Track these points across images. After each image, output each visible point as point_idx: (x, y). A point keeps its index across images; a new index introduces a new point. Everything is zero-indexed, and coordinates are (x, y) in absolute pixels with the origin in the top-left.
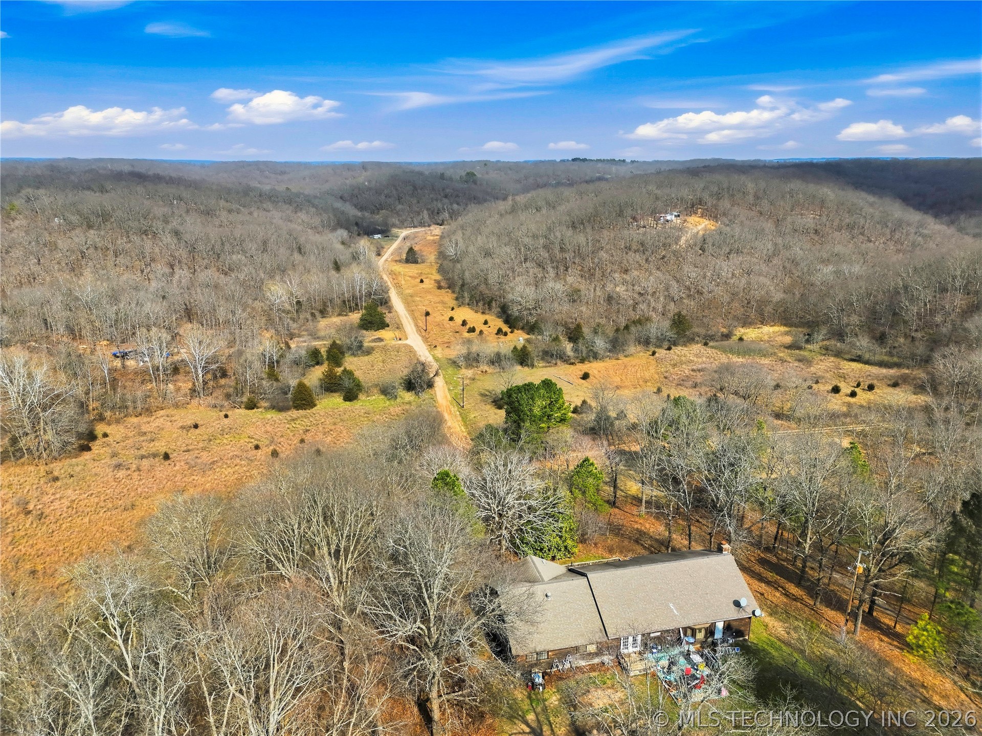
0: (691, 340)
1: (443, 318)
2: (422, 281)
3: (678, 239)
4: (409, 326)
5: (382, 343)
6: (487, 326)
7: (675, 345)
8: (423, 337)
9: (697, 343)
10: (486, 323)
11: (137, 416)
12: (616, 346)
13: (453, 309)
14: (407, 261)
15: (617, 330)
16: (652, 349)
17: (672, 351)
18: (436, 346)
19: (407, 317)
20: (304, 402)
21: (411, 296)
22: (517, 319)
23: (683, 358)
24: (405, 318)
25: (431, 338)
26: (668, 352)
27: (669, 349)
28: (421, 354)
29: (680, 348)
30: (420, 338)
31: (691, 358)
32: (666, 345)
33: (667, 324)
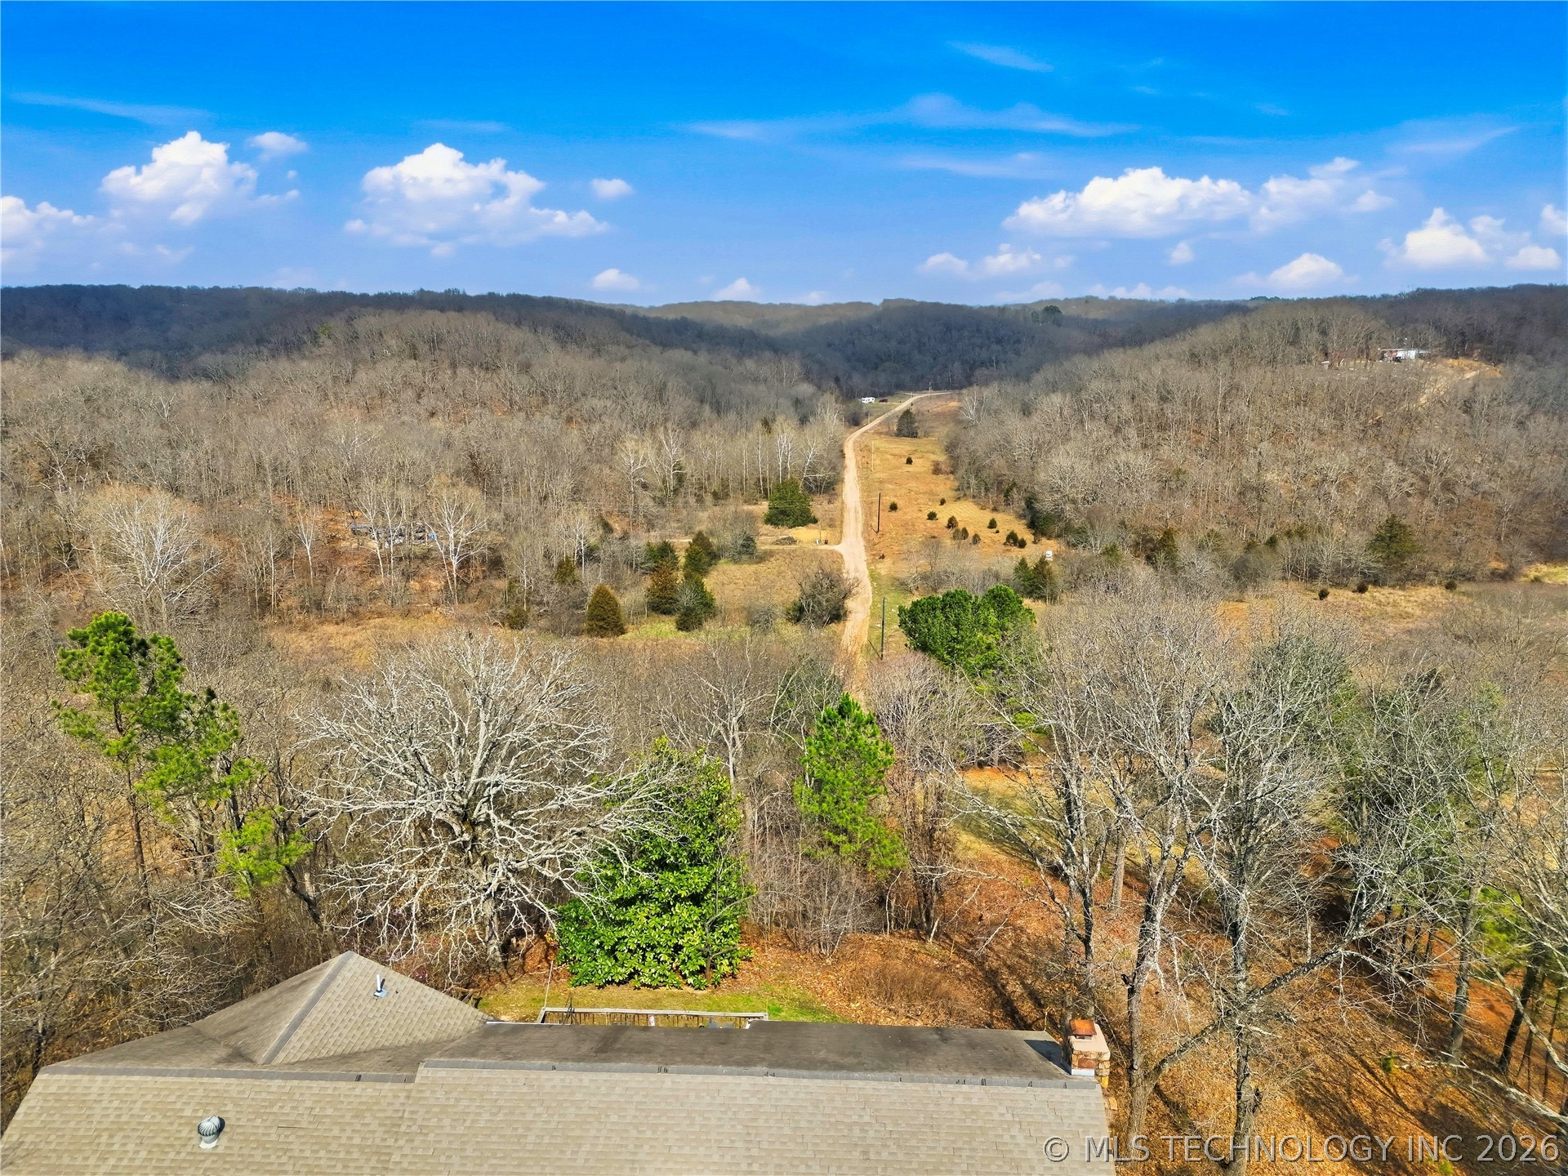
0: (1418, 578)
1: (920, 514)
2: (909, 461)
3: (1418, 390)
4: (853, 525)
5: (793, 547)
6: (994, 530)
7: (1376, 583)
8: (868, 541)
9: (1431, 584)
10: (992, 525)
11: (337, 624)
12: (1243, 575)
13: (943, 502)
14: (900, 434)
15: (1250, 547)
16: (1319, 585)
17: (1367, 595)
18: (883, 557)
19: (856, 512)
20: (601, 624)
21: (881, 482)
22: (1049, 519)
23: (1389, 609)
24: (852, 514)
25: (881, 545)
26: (1356, 595)
27: (1362, 589)
28: (852, 568)
29: (1386, 590)
30: (862, 543)
31: (1410, 610)
32: (1355, 580)
33: (1359, 539)
